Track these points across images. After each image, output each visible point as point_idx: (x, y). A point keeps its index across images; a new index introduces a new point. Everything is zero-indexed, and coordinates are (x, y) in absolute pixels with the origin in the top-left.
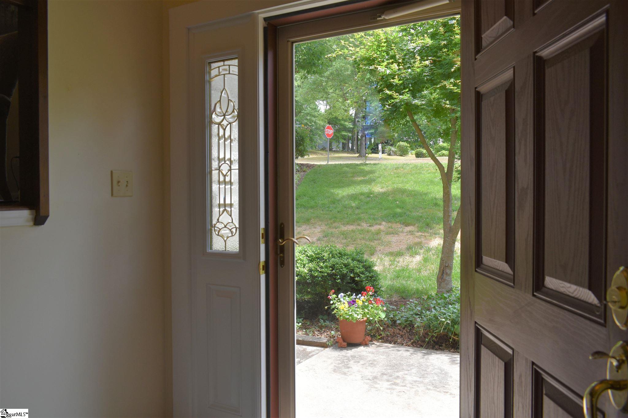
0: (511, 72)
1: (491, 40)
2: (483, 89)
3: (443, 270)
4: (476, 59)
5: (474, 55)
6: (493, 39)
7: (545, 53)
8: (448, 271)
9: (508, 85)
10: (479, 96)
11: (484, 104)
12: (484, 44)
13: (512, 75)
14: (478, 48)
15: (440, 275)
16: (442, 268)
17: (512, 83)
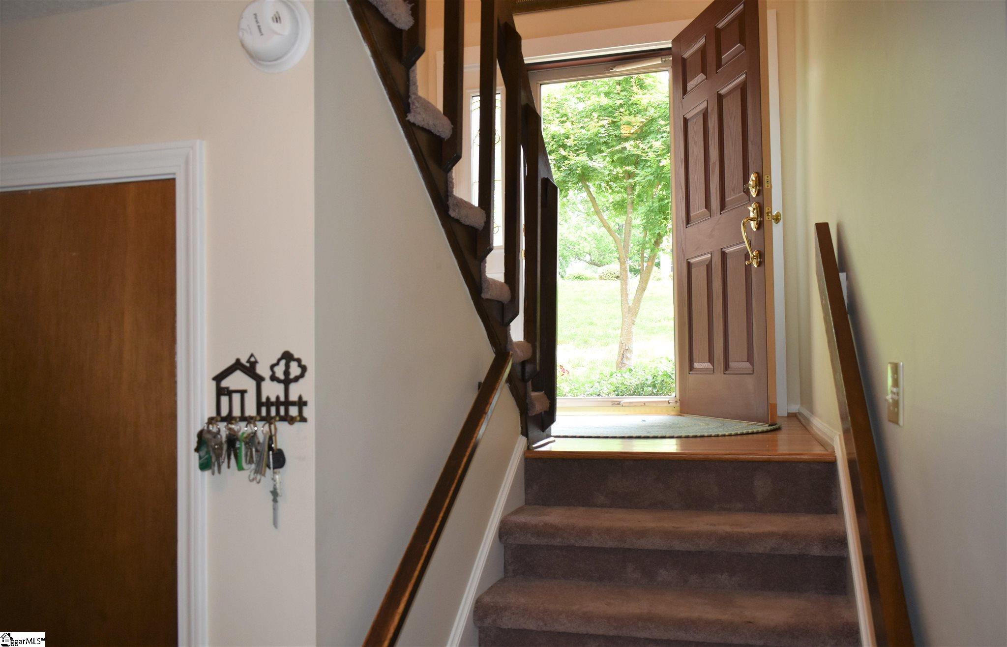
0: (706, 103)
1: (693, 87)
2: (688, 116)
3: (623, 355)
4: (683, 98)
5: (682, 96)
6: (694, 86)
7: (723, 92)
8: (628, 355)
9: (704, 111)
10: (686, 121)
11: (690, 124)
12: (688, 89)
13: (706, 105)
14: (685, 92)
15: (620, 360)
16: (622, 352)
17: (707, 108)
